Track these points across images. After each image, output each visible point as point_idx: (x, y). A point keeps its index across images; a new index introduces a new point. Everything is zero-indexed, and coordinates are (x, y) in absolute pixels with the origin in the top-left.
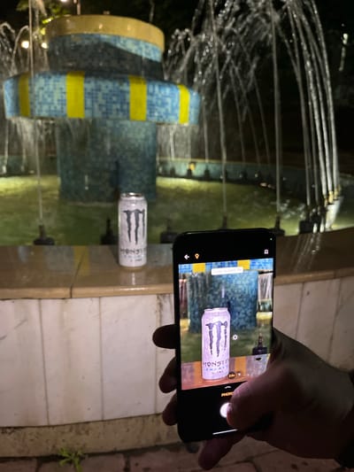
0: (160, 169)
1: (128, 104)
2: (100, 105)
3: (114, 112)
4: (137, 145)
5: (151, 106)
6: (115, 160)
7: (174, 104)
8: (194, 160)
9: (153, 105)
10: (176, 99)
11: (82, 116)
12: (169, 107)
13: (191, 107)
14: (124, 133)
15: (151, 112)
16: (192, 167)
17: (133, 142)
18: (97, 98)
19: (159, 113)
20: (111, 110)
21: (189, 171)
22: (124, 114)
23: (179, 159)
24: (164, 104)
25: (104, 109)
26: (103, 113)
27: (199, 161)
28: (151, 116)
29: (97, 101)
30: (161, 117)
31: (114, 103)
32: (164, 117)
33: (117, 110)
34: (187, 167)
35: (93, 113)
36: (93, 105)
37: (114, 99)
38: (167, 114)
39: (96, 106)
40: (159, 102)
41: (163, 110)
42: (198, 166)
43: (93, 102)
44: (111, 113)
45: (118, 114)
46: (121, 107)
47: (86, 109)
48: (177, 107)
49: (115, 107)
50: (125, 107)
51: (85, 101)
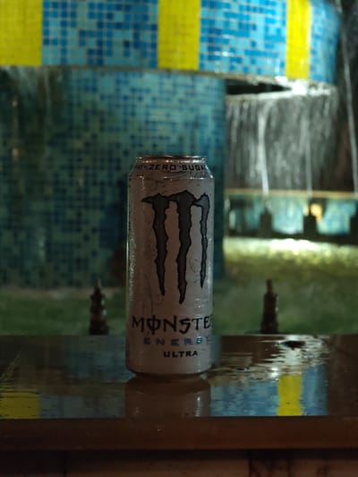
0: (233, 218)
1: (154, 28)
2: (82, 33)
3: (119, 50)
4: (174, 140)
5: (212, 36)
6: (116, 176)
7: (272, 31)
8: (320, 194)
9: (219, 32)
10: (278, 17)
11: (36, 63)
12: (258, 36)
13: (315, 37)
14: (140, 110)
15: (211, 49)
16: (316, 210)
17: (162, 130)
18: (74, 15)
19: (232, 50)
20: (110, 44)
21: (310, 221)
22: (144, 54)
23: (280, 194)
24: (245, 29)
25: (92, 43)
26: (90, 52)
27: (334, 196)
28: (211, 58)
29: (74, 25)
30: (239, 60)
31: (119, 26)
32: (246, 60)
33: (127, 44)
34: (305, 211)
35: (64, 51)
36: (64, 33)
37: (119, 16)
38: (253, 53)
39: (72, 35)
40: (234, 22)
41: (242, 44)
42: (332, 209)
43: (64, 24)
44: (110, 53)
45: (127, 54)
46: (136, 36)
47: (46, 42)
48: (279, 38)
49: (119, 36)
50: (146, 36)
51: (46, 23)
